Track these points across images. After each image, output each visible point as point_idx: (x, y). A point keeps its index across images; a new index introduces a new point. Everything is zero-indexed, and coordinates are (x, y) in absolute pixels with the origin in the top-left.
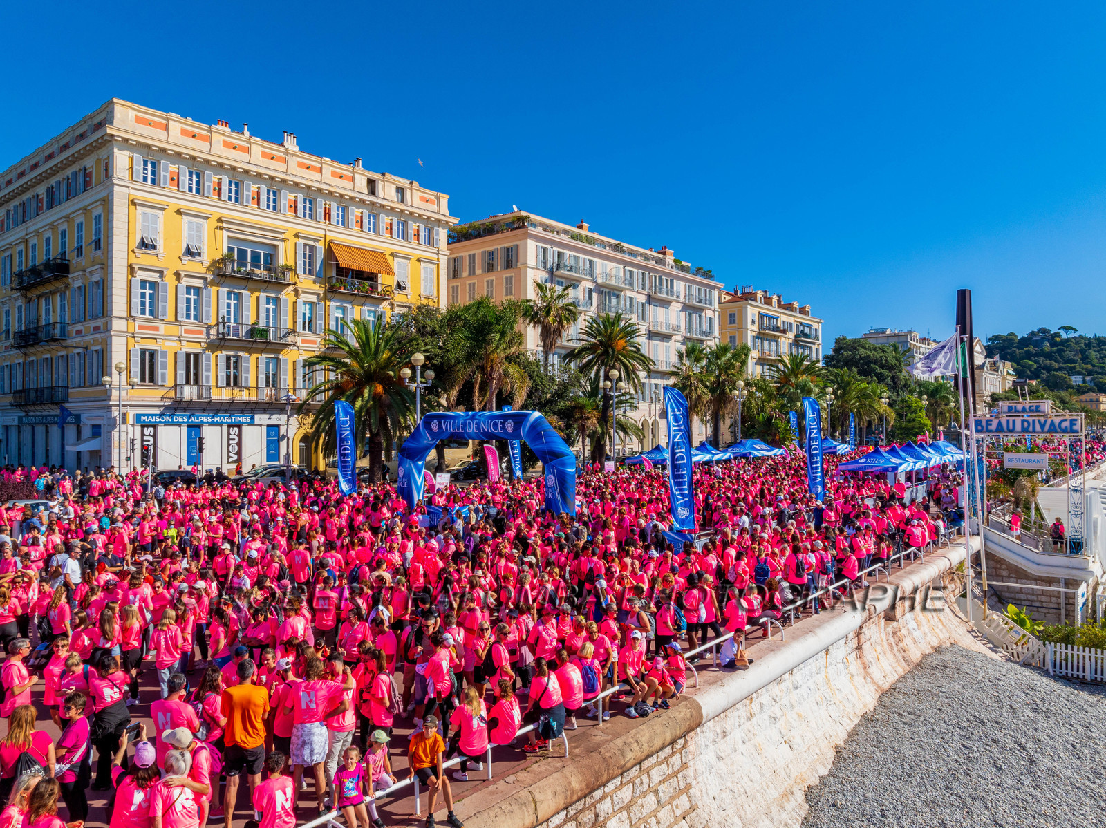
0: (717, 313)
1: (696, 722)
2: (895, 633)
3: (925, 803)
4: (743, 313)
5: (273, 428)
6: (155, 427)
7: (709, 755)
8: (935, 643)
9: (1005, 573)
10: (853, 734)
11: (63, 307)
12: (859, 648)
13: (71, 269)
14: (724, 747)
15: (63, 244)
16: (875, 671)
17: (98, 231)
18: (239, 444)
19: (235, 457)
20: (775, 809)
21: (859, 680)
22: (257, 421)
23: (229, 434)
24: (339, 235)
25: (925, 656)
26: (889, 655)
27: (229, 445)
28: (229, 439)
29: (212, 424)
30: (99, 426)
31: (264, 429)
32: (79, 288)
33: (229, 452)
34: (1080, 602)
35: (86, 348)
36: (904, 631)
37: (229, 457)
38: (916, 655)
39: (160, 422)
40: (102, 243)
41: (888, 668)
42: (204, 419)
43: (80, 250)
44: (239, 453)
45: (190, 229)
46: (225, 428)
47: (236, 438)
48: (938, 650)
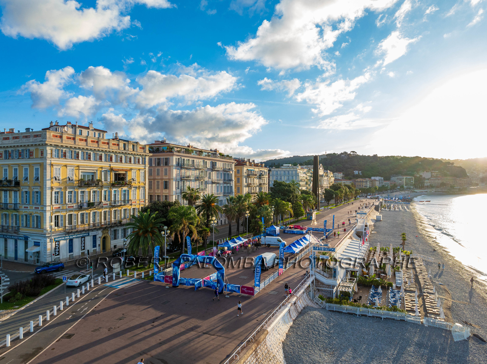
0: (234, 172)
1: (268, 333)
2: (296, 306)
3: (302, 342)
4: (242, 170)
5: (95, 237)
6: (59, 242)
7: (268, 338)
8: (304, 306)
9: (320, 284)
10: (289, 330)
11: (16, 197)
12: (289, 312)
13: (21, 184)
14: (270, 336)
15: (16, 174)
16: (292, 316)
17: (37, 173)
18: (84, 243)
19: (83, 248)
20: (278, 346)
21: (289, 319)
22: (90, 235)
23: (81, 240)
24: (116, 165)
25: (302, 310)
26: (295, 312)
27: (81, 244)
28: (81, 242)
29: (77, 237)
30: (39, 242)
31: (92, 237)
32: (26, 192)
33: (81, 246)
34: (334, 292)
35: (31, 214)
36: (298, 305)
37: (81, 248)
38: (300, 310)
39: (61, 240)
40: (39, 179)
41: (295, 315)
42: (74, 236)
43: (26, 179)
44: (84, 247)
45: (69, 171)
46: (80, 239)
47: (83, 241)
48: (304, 308)
